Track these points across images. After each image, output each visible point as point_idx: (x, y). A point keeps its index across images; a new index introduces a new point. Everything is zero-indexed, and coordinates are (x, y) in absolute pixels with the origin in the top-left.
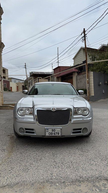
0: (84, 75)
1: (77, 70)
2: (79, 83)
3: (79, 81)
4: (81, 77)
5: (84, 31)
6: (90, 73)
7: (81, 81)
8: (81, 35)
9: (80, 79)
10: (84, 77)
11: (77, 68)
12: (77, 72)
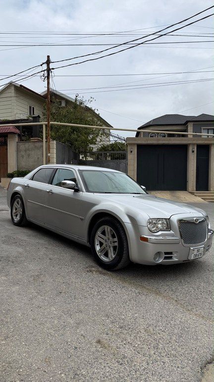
0: (38, 144)
1: (17, 131)
2: (23, 156)
3: (23, 153)
4: (30, 147)
5: (48, 62)
6: (51, 142)
7: (29, 155)
8: (41, 65)
9: (25, 151)
10: (36, 147)
11: (18, 127)
12: (19, 135)
